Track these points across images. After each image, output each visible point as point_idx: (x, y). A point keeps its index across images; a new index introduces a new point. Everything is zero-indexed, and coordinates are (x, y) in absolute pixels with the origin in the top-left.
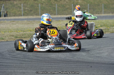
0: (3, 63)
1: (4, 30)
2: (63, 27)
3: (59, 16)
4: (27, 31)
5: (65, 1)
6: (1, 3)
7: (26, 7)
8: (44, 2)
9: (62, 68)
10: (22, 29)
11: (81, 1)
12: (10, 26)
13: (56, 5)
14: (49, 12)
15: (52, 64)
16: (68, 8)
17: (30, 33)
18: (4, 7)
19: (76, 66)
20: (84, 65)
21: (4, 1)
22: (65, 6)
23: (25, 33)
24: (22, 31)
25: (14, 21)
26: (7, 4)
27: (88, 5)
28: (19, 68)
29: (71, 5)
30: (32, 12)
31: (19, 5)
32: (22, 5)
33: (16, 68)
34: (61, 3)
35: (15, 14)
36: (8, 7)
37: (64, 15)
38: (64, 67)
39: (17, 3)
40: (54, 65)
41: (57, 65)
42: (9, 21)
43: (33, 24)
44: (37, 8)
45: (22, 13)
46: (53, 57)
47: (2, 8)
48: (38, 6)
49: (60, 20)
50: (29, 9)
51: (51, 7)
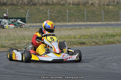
0: (27, 73)
1: (29, 38)
2: (93, 34)
3: (89, 23)
5: (95, 6)
6: (26, 9)
7: (53, 13)
8: (72, 8)
9: (91, 79)
11: (112, 7)
13: (85, 11)
14: (78, 19)
15: (80, 74)
16: (98, 14)
18: (29, 12)
19: (106, 78)
20: (115, 76)
21: (29, 6)
22: (95, 12)
26: (33, 9)
27: (120, 11)
29: (102, 11)
30: (59, 19)
31: (45, 11)
32: (49, 10)
34: (91, 9)
35: (41, 20)
36: (33, 12)
37: (94, 22)
38: (92, 78)
39: (44, 8)
42: (35, 28)
43: (60, 32)
44: (65, 14)
45: (49, 19)
46: (82, 67)
47: (27, 14)
48: (66, 12)
49: (89, 27)
50: (56, 15)
51: (79, 13)
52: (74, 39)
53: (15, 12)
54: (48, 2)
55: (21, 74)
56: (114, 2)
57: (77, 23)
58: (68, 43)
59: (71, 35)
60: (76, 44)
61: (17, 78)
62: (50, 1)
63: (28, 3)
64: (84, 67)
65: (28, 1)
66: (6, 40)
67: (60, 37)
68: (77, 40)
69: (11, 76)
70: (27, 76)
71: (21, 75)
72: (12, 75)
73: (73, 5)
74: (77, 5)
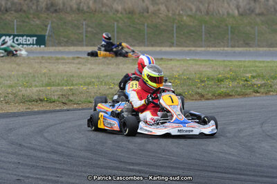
5: (159, 17)
7: (89, 26)
8: (120, 18)
11: (188, 18)
13: (146, 25)
14: (130, 37)
16: (164, 31)
21: (48, 15)
22: (158, 26)
34: (152, 21)
50: (93, 30)
53: (25, 24)
54: (81, 8)
56: (191, 10)
62: (83, 6)
63: (47, 9)
65: (47, 5)
73: (121, 13)
74: (129, 13)
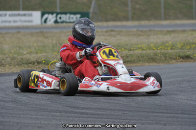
0: (87, 109)
4: (136, 50)
7: (137, 4)
10: (127, 45)
12: (106, 40)
14: (180, 13)
17: (141, 54)
23: (131, 52)
24: (126, 49)
25: (112, 31)
28: (116, 119)
33: (110, 120)
35: (116, 17)
36: (102, 3)
40: (181, 115)
41: (188, 114)
43: (148, 37)
45: (130, 14)
46: (182, 99)
47: (93, 5)
48: (159, 3)
50: (141, 7)
52: (171, 49)
55: (76, 111)
57: (178, 22)
58: (161, 57)
59: (167, 42)
60: (174, 59)
61: (68, 117)
64: (187, 100)
66: (54, 51)
67: (148, 46)
68: (177, 51)
69: (58, 114)
70: (87, 114)
71: (76, 113)
72: (60, 112)
